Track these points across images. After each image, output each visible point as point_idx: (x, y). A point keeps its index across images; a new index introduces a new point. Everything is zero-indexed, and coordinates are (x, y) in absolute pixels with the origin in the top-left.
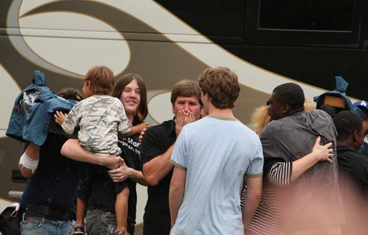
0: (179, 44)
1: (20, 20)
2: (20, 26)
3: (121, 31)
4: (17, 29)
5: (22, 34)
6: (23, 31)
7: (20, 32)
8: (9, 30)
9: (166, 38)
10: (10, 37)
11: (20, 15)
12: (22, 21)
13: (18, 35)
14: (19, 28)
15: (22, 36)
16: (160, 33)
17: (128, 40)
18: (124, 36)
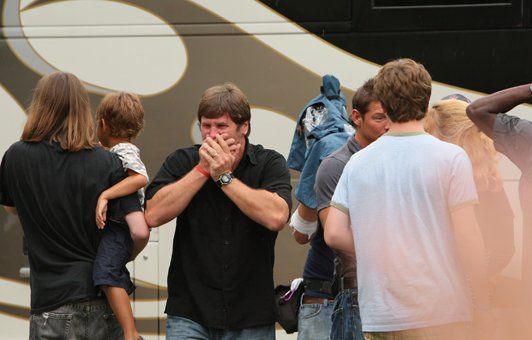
0: (257, 37)
1: (22, 14)
2: (23, 24)
3: (172, 23)
4: (19, 28)
5: (27, 35)
6: (27, 31)
7: (23, 32)
8: (7, 31)
10: (9, 41)
11: (22, 7)
12: (26, 17)
13: (20, 37)
14: (21, 26)
15: (27, 38)
16: (229, 23)
17: (182, 35)
18: (176, 29)
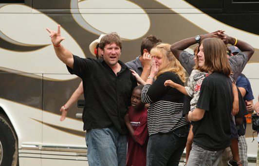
0: (181, 14)
1: (79, 3)
2: (79, 8)
3: (144, 8)
4: (77, 10)
5: (81, 12)
7: (79, 11)
8: (72, 11)
9: (172, 11)
10: (73, 15)
13: (78, 13)
15: (81, 14)
16: (169, 8)
18: (145, 11)
